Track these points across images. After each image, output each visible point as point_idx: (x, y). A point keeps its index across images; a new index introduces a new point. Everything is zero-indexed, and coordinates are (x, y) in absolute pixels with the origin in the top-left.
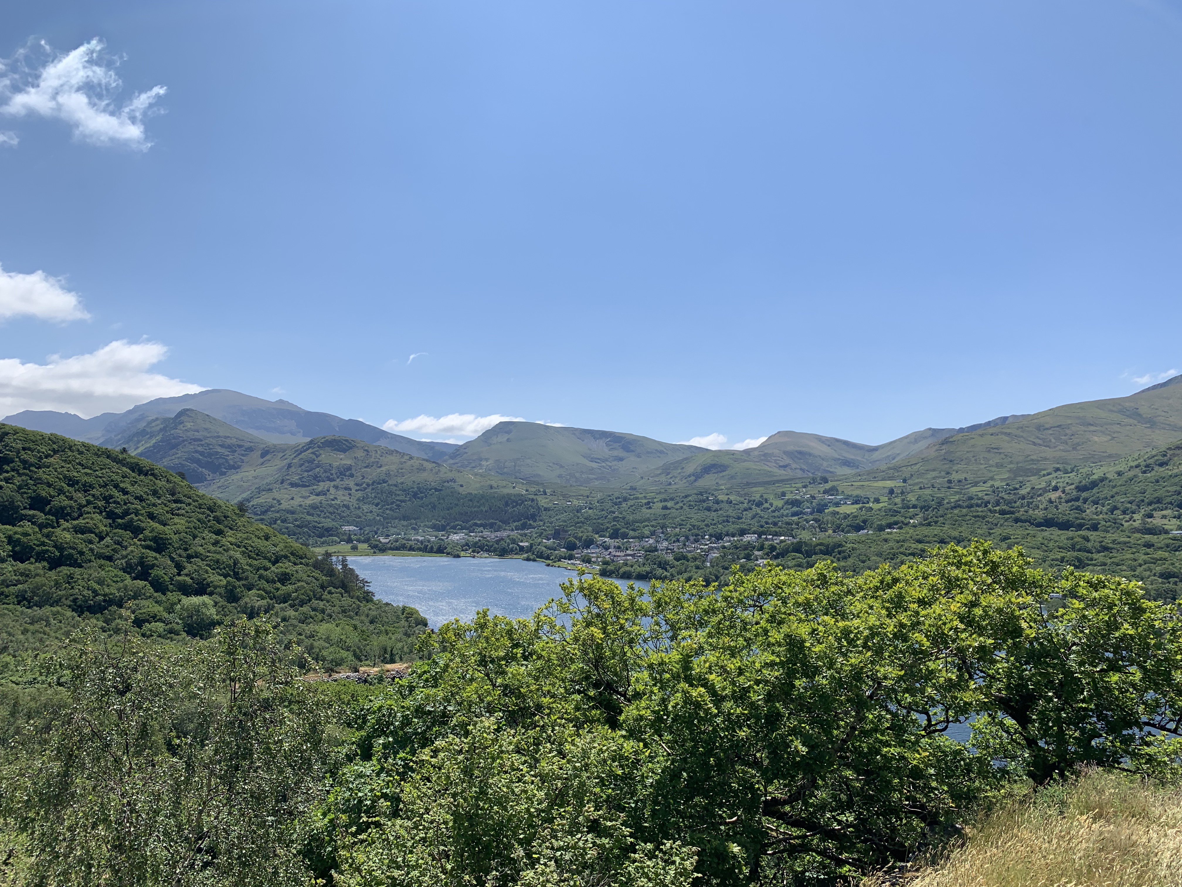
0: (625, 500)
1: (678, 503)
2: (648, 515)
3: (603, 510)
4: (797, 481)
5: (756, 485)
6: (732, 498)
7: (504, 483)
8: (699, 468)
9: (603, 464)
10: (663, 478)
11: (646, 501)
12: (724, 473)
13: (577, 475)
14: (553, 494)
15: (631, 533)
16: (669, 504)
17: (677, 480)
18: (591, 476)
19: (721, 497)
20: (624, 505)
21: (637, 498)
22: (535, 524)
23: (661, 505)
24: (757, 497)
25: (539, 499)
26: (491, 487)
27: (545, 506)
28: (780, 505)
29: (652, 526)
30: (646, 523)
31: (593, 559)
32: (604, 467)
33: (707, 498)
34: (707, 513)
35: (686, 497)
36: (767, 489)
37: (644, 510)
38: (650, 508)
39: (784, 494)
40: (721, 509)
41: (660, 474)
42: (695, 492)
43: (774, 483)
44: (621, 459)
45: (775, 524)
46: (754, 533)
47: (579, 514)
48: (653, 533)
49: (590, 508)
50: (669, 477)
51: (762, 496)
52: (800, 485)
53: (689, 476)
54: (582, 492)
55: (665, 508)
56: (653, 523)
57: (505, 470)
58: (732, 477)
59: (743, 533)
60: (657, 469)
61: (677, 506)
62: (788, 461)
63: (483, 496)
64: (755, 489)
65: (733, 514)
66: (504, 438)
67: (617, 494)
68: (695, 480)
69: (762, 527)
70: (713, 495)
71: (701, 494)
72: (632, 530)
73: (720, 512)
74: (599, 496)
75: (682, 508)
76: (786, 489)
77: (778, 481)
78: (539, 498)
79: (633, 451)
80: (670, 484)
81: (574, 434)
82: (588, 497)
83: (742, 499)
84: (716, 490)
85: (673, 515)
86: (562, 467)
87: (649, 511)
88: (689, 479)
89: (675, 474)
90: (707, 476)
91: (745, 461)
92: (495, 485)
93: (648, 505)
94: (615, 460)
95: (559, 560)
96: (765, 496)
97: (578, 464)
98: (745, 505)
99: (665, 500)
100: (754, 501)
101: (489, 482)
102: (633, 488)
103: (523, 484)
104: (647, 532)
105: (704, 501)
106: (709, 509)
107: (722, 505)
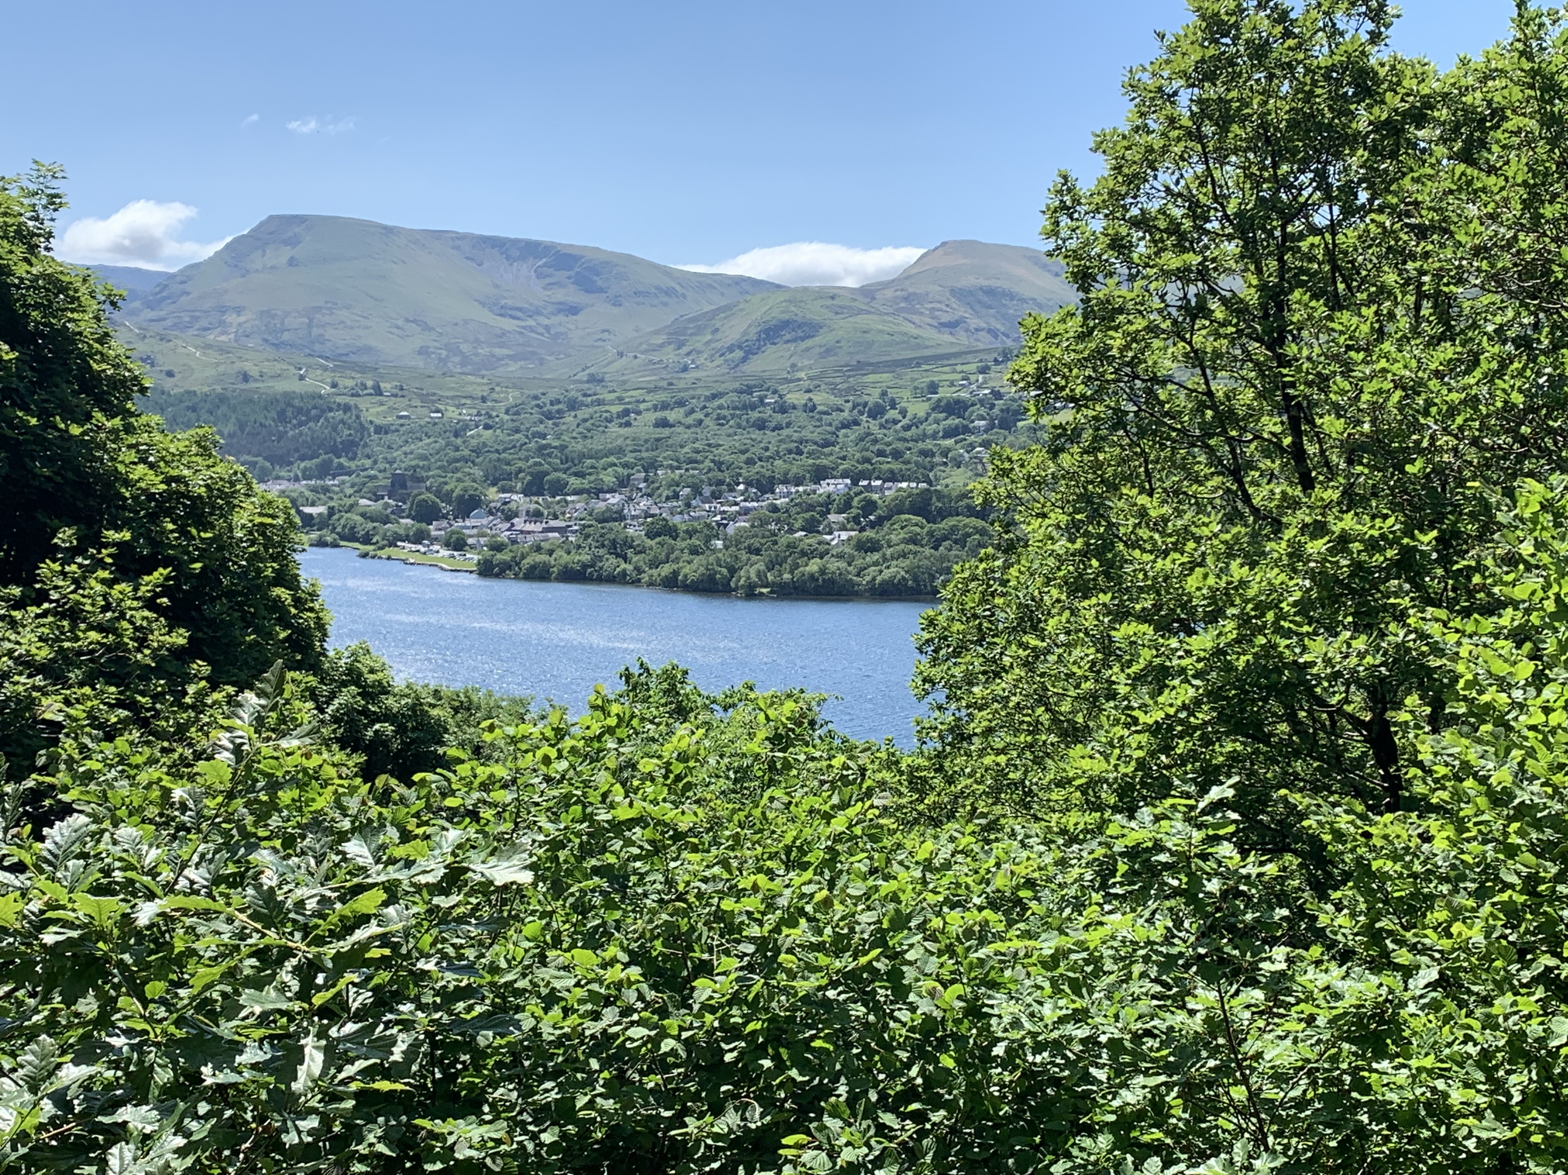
0: (573, 405)
1: (692, 411)
2: (619, 442)
3: (517, 431)
4: (969, 358)
5: (876, 367)
6: (818, 398)
7: (278, 367)
8: (754, 330)
9: (531, 322)
10: (670, 356)
11: (620, 408)
12: (809, 343)
13: (465, 348)
14: (400, 392)
15: (574, 482)
16: (672, 416)
17: (701, 361)
18: (498, 351)
19: (795, 398)
20: (569, 418)
21: (600, 403)
22: (353, 465)
23: (652, 416)
24: (873, 397)
25: (362, 406)
26: (246, 378)
27: (378, 422)
28: (922, 414)
29: (625, 465)
30: (612, 459)
31: (470, 541)
32: (531, 329)
33: (761, 399)
34: (756, 434)
35: (714, 397)
36: (899, 377)
37: (614, 429)
38: (628, 424)
39: (933, 388)
40: (788, 425)
41: (662, 346)
42: (737, 385)
43: (918, 362)
44: (573, 310)
45: (897, 455)
46: (844, 476)
47: (459, 441)
48: (623, 483)
49: (487, 427)
50: (685, 350)
51: (884, 394)
52: (972, 367)
53: (731, 349)
54: (470, 389)
55: (663, 423)
56: (629, 458)
57: (286, 336)
58: (828, 351)
59: (820, 474)
60: (657, 332)
61: (690, 420)
62: (962, 312)
63: (222, 399)
64: (871, 378)
65: (815, 436)
66: (280, 256)
67: (553, 394)
68: (744, 360)
69: (868, 460)
70: (775, 392)
71: (749, 390)
72: (576, 474)
73: (785, 432)
74: (512, 397)
75: (700, 422)
76: (943, 375)
77: (927, 360)
78: (363, 403)
79: (601, 290)
80: (685, 369)
81: (458, 248)
82: (484, 399)
83: (840, 401)
84: (788, 381)
85: (677, 439)
86: (427, 328)
87: (624, 431)
88: (729, 356)
89: (699, 346)
90: (770, 349)
91: (860, 312)
92: (254, 372)
93: (625, 417)
94: (559, 311)
95: (393, 544)
96: (892, 393)
97: (466, 322)
98: (846, 414)
99: (665, 406)
100: (865, 404)
101: (239, 365)
102: (594, 379)
103: (325, 369)
104: (608, 478)
105: (753, 407)
106: (761, 425)
107: (793, 415)
